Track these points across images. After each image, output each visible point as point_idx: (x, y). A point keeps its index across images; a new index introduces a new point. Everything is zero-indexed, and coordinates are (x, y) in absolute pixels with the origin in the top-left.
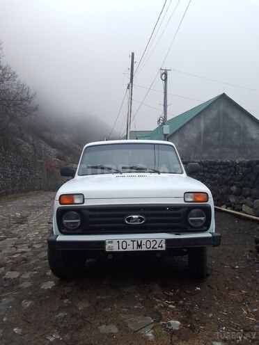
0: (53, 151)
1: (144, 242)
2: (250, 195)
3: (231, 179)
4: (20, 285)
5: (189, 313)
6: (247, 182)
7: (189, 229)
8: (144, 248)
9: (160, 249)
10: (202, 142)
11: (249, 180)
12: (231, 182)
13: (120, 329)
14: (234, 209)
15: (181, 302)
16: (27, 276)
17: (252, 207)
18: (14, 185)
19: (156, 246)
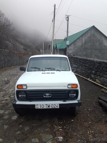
0: (22, 47)
1: (50, 105)
2: (99, 75)
3: (92, 68)
4: (4, 117)
5: (67, 133)
6: (99, 70)
7: (69, 98)
8: (50, 107)
9: (57, 108)
10: (83, 47)
11: (100, 69)
12: (93, 69)
13: (39, 141)
14: (93, 80)
15: (65, 127)
16: (7, 113)
17: (100, 80)
18: (5, 64)
19: (55, 107)
